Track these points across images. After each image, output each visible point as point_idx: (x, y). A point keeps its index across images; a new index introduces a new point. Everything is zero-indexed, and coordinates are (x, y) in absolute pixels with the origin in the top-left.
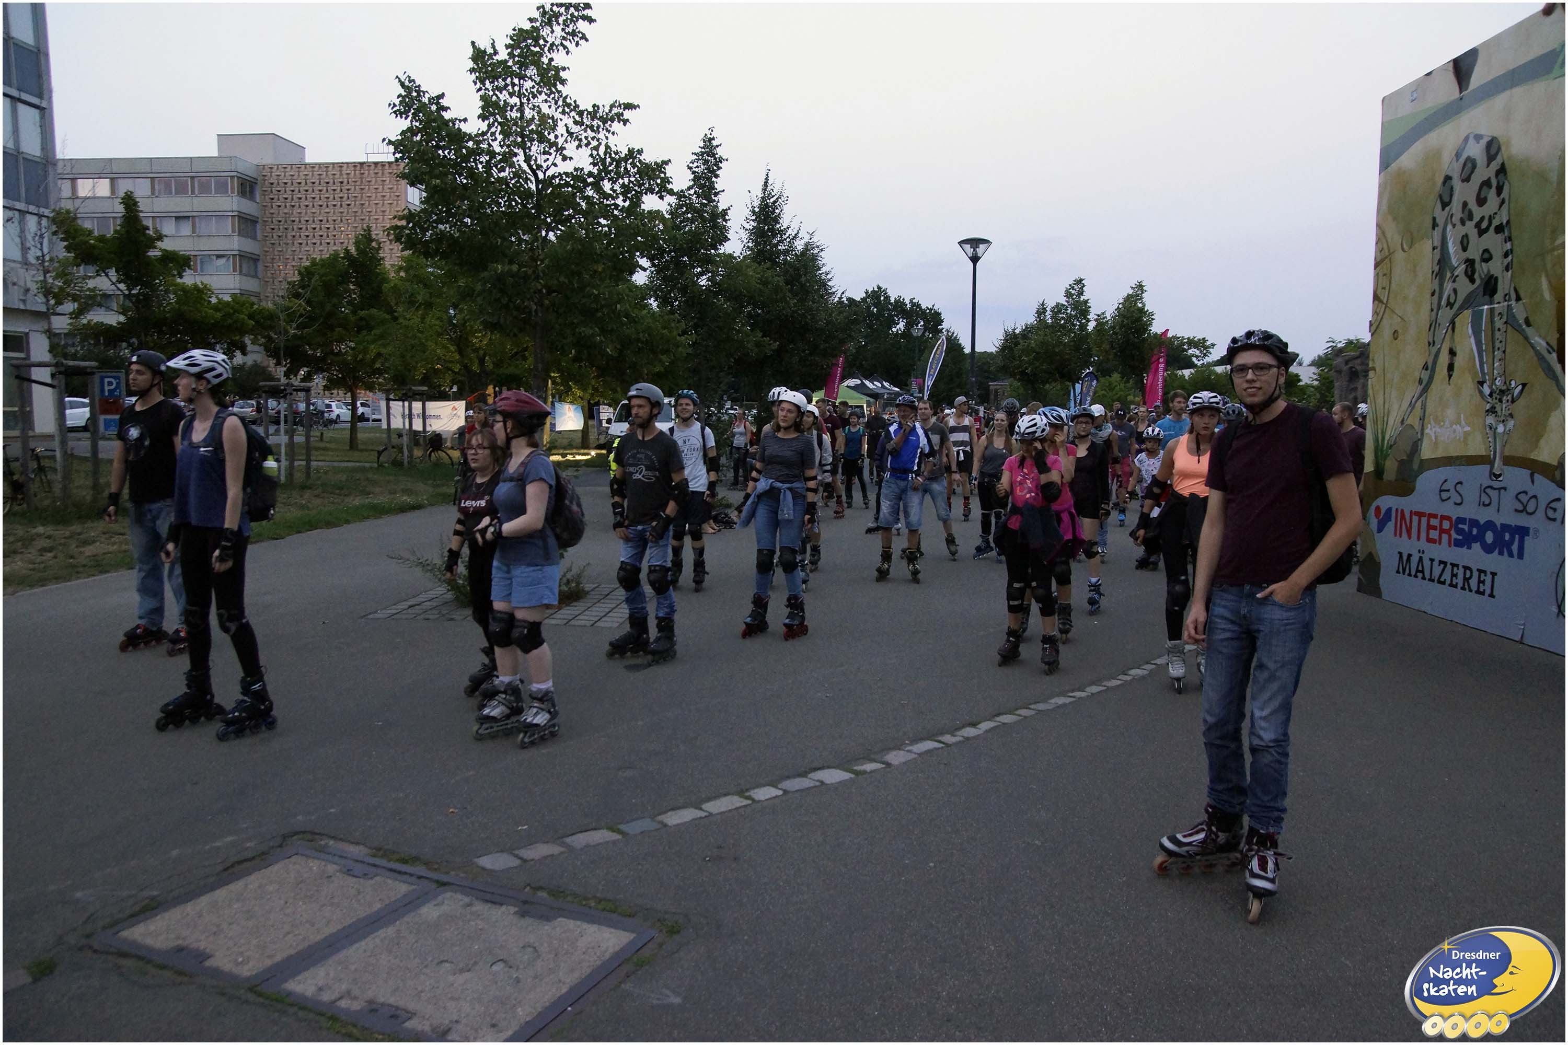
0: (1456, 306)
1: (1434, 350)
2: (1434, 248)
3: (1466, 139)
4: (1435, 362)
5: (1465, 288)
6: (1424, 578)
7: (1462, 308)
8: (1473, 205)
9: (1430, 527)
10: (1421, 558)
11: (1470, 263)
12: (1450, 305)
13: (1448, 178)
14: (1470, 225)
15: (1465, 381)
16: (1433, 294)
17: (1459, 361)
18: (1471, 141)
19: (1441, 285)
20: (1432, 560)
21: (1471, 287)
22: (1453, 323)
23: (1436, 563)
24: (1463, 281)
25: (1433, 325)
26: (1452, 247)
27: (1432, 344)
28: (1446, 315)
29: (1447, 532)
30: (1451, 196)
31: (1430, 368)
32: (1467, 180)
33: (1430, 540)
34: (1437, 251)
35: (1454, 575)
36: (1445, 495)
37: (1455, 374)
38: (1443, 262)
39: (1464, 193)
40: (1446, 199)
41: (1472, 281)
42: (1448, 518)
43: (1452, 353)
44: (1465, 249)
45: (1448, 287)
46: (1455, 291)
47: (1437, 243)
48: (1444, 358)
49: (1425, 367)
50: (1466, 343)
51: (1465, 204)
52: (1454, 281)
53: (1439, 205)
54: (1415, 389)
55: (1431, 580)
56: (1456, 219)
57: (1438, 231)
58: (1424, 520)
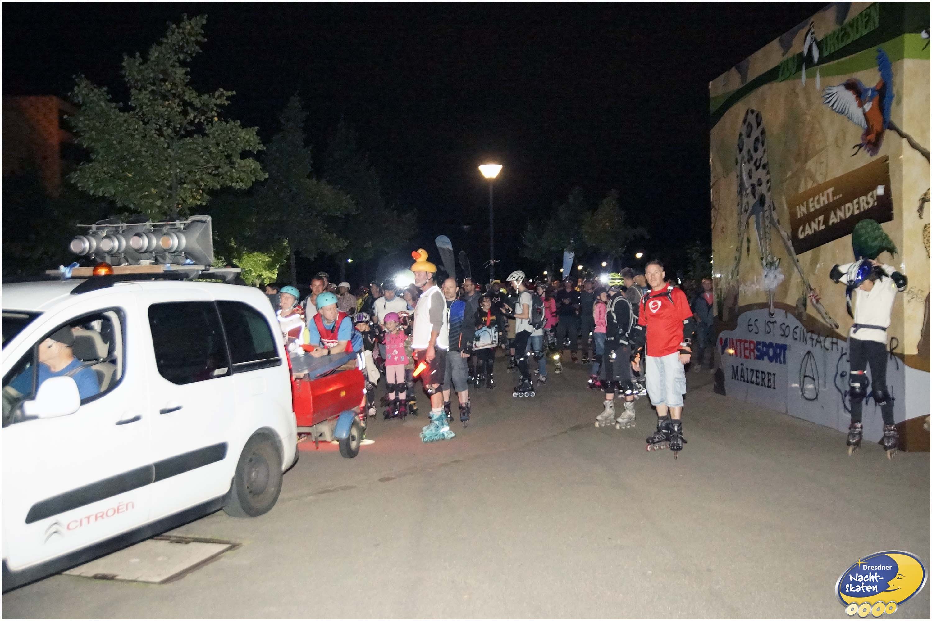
0: (749, 212)
1: (741, 238)
2: (737, 177)
3: (747, 113)
4: (741, 247)
5: (752, 201)
6: (744, 381)
7: (751, 214)
8: (752, 151)
9: (746, 349)
10: (742, 370)
11: (753, 186)
12: (746, 211)
13: (741, 135)
14: (752, 163)
15: (755, 257)
16: (738, 205)
17: (752, 245)
18: (750, 113)
19: (741, 199)
20: (747, 369)
21: (756, 200)
22: (748, 223)
23: (749, 371)
24: (751, 197)
25: (739, 223)
26: (745, 177)
27: (739, 235)
28: (744, 217)
29: (752, 351)
30: (743, 146)
31: (739, 250)
32: (749, 136)
33: (746, 357)
34: (739, 178)
35: (757, 377)
36: (751, 328)
37: (750, 253)
38: (741, 185)
39: (749, 143)
40: (741, 147)
41: (755, 197)
42: (751, 342)
43: (749, 241)
44: (750, 177)
45: (745, 200)
46: (748, 203)
47: (739, 174)
48: (745, 244)
49: (737, 250)
50: (754, 235)
51: (749, 151)
52: (747, 197)
53: (738, 151)
54: (733, 263)
55: (748, 382)
56: (746, 159)
57: (739, 165)
58: (742, 344)
